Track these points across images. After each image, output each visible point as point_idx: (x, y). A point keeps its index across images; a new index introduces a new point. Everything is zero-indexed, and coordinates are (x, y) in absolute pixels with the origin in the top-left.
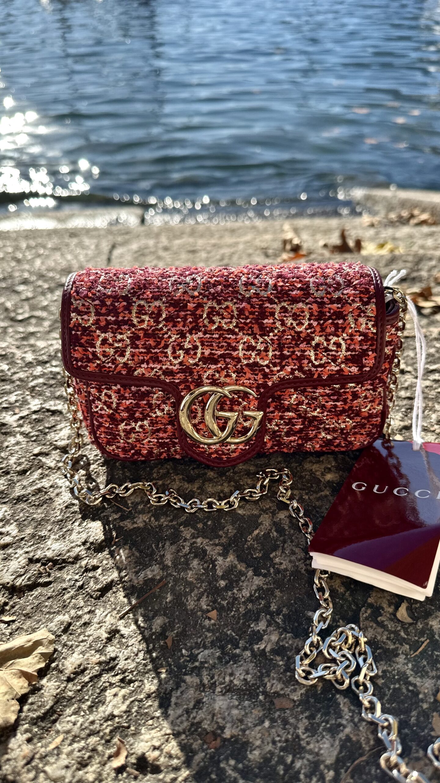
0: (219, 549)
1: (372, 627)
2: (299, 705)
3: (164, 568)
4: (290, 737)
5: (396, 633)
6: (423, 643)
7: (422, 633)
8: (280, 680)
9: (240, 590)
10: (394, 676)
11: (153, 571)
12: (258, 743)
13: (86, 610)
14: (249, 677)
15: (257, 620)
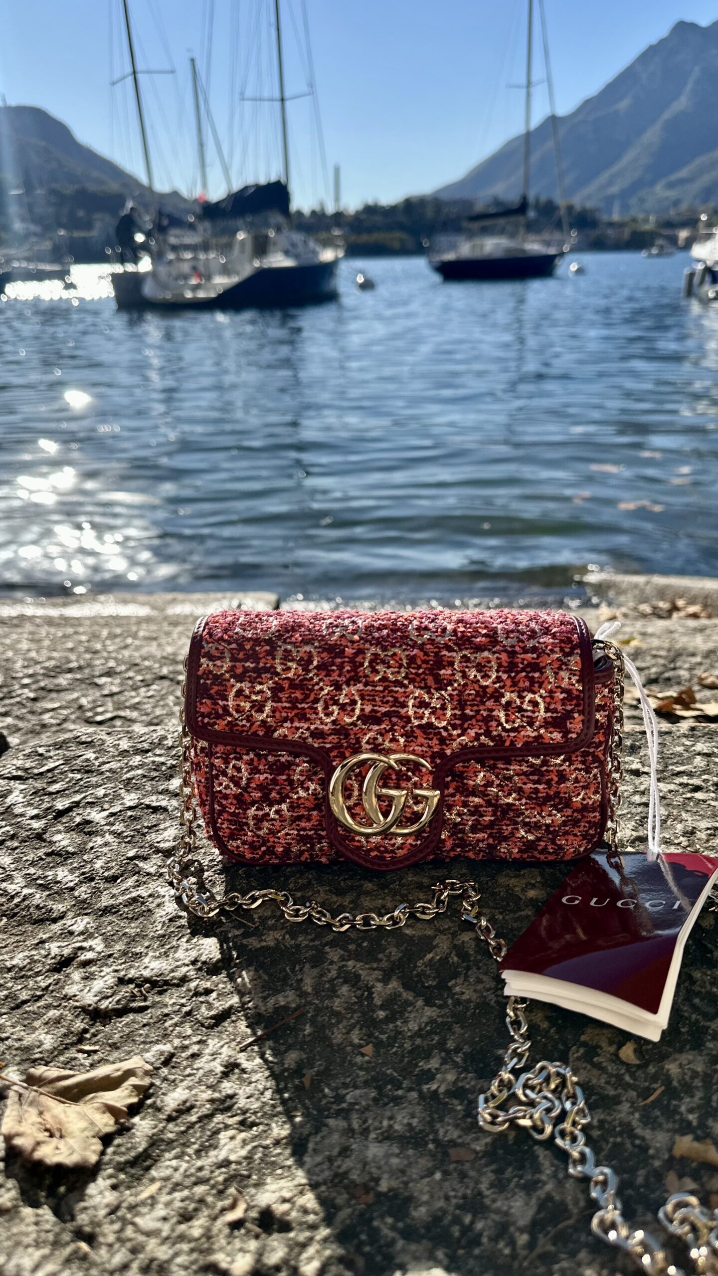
0: (378, 974)
1: (585, 1068)
2: (483, 1157)
3: (302, 994)
4: (469, 1192)
5: (619, 1077)
6: (655, 1090)
7: (655, 1078)
8: (457, 1126)
9: (406, 1022)
10: (615, 1127)
11: (287, 997)
12: (425, 1198)
13: (195, 1039)
14: (415, 1122)
15: (428, 1057)
